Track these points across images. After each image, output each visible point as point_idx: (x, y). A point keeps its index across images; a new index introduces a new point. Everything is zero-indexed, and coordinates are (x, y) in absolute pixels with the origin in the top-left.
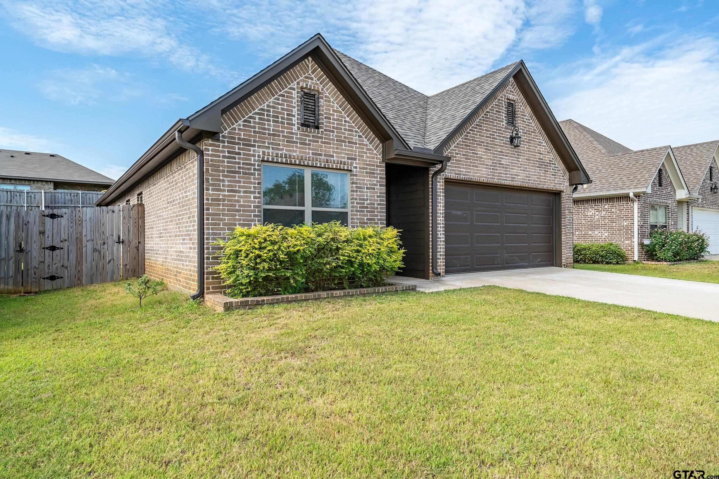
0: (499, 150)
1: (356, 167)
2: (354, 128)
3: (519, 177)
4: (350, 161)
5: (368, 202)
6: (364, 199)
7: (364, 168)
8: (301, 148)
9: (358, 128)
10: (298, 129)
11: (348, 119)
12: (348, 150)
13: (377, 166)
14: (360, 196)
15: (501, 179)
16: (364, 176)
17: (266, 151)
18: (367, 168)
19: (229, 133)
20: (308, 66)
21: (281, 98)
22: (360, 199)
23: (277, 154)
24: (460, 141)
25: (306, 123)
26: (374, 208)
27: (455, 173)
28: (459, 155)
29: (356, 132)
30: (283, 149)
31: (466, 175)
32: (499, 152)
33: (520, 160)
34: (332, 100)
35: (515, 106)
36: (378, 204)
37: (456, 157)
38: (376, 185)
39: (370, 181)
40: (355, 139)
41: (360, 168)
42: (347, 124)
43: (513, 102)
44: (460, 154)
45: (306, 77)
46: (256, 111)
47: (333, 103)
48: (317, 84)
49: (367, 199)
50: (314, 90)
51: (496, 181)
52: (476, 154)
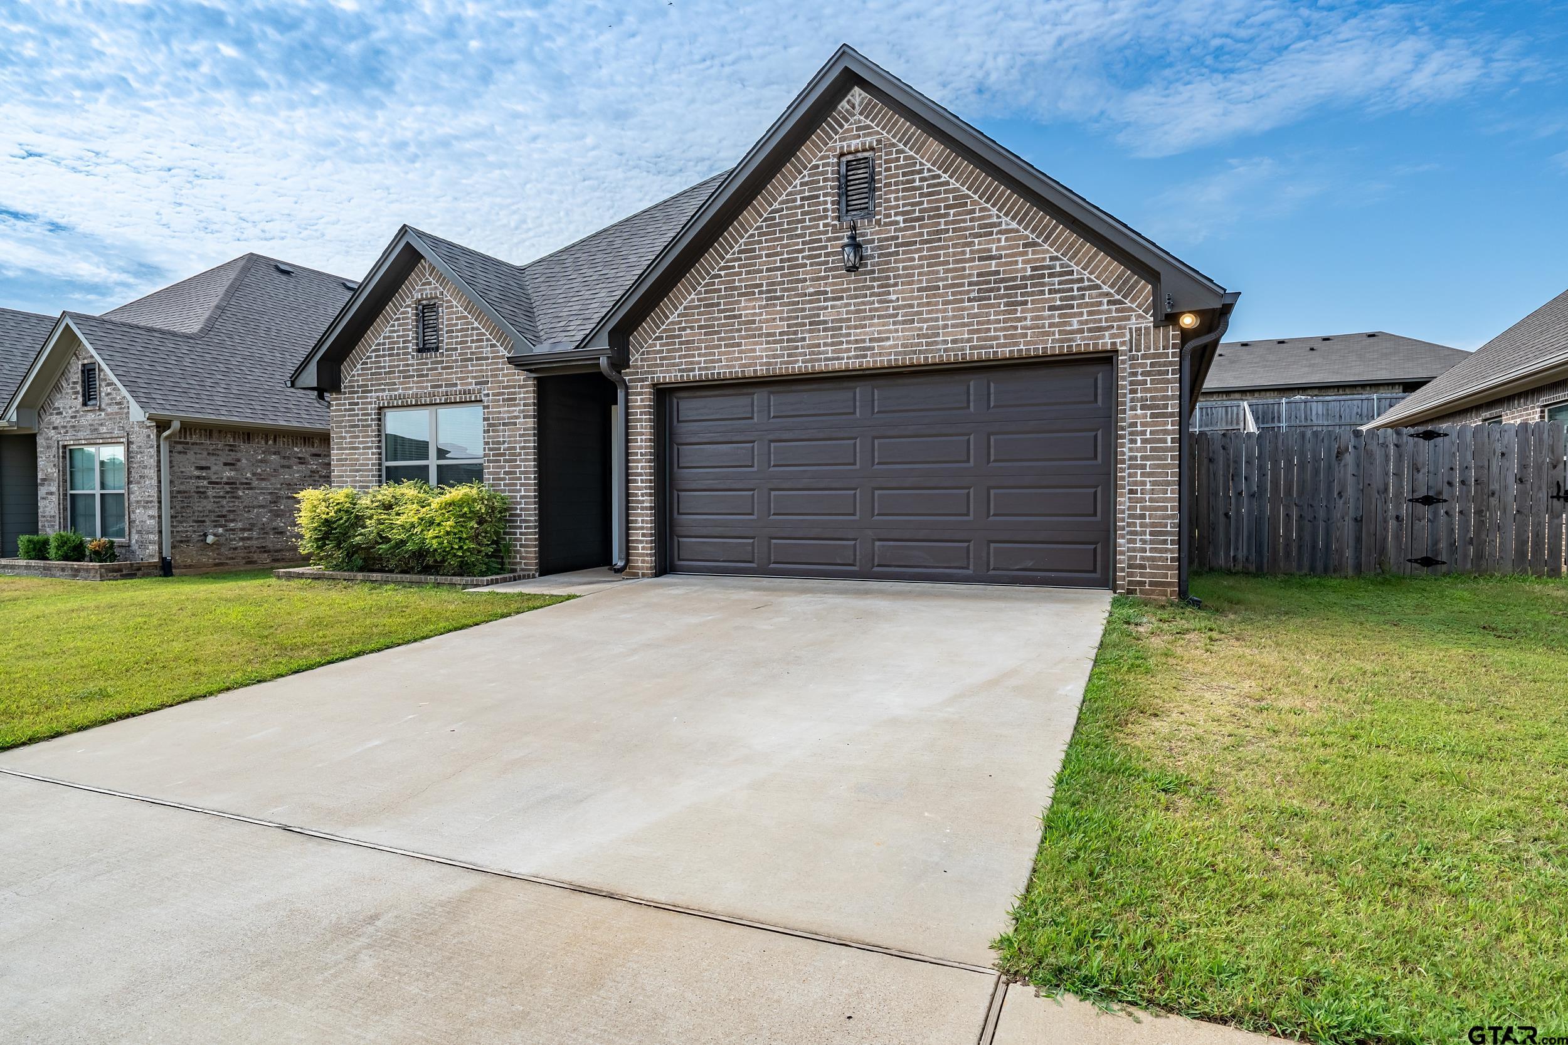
0: (812, 290)
1: (488, 395)
2: (485, 335)
3: (891, 342)
4: (479, 387)
5: (506, 445)
6: (498, 443)
7: (499, 394)
8: (418, 382)
9: (490, 334)
10: (413, 357)
11: (476, 324)
12: (477, 371)
13: (520, 387)
14: (494, 437)
15: (820, 360)
16: (500, 406)
17: (381, 394)
18: (503, 394)
19: (350, 381)
20: (424, 268)
21: (396, 323)
22: (493, 443)
23: (391, 396)
24: (693, 300)
25: (427, 346)
26: (514, 455)
27: (680, 370)
28: (688, 331)
29: (488, 340)
30: (398, 389)
31: (706, 368)
32: (811, 295)
33: (894, 297)
34: (455, 303)
35: (873, 160)
36: (522, 448)
37: (680, 336)
38: (517, 417)
39: (508, 412)
40: (486, 351)
41: (494, 395)
42: (475, 332)
43: (866, 154)
44: (692, 328)
45: (424, 284)
46: (373, 347)
47: (457, 307)
48: (436, 288)
49: (504, 442)
50: (432, 298)
51: (800, 366)
52: (735, 317)
